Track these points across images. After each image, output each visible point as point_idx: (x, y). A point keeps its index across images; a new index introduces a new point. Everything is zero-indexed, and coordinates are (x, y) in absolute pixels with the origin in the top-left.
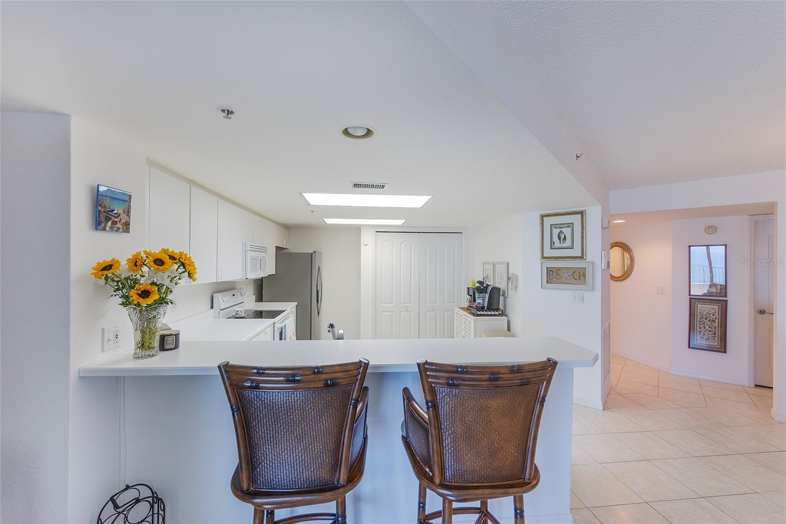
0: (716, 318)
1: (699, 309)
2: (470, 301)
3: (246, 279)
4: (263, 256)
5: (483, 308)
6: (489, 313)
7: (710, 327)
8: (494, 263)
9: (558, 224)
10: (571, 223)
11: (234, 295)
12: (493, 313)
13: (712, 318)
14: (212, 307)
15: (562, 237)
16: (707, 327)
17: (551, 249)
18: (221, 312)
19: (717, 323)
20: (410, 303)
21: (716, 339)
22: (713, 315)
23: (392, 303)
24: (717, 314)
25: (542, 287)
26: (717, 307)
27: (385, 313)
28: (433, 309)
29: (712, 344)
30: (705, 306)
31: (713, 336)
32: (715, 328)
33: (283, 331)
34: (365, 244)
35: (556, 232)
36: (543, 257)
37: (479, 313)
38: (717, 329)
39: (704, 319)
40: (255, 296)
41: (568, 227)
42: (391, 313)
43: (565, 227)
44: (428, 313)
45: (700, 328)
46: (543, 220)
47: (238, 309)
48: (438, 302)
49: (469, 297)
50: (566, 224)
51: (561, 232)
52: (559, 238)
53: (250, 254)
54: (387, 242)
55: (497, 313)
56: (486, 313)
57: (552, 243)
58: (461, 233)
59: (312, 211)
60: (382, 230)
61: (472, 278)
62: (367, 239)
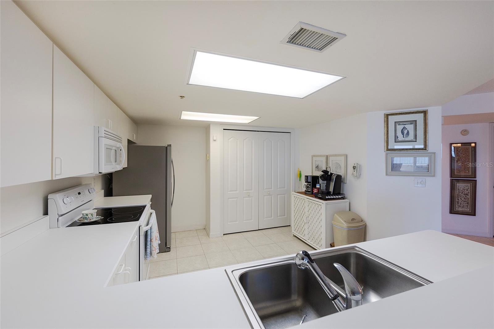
0: (469, 193)
1: (457, 186)
2: (307, 187)
3: (100, 173)
4: (118, 146)
5: (328, 193)
6: (335, 197)
7: (464, 199)
8: (327, 156)
9: (402, 122)
10: (415, 121)
11: (79, 193)
12: (337, 197)
13: (466, 192)
14: (46, 213)
15: (406, 132)
16: (463, 199)
17: (395, 142)
18: (60, 218)
19: (469, 196)
20: (252, 190)
21: (469, 206)
22: (467, 191)
23: (236, 191)
24: (469, 189)
25: (387, 175)
26: (470, 185)
27: (230, 199)
28: (269, 194)
29: (466, 210)
30: (462, 184)
31: (467, 204)
32: (468, 199)
33: (149, 233)
34: (215, 139)
35: (400, 128)
36: (388, 150)
37: (327, 197)
38: (469, 200)
39: (461, 194)
40: (103, 190)
41: (411, 124)
42: (236, 199)
43: (408, 124)
44: (265, 197)
45: (458, 200)
46: (388, 118)
47: (85, 211)
48: (273, 188)
49: (306, 184)
50: (409, 121)
51: (404, 128)
52: (403, 133)
53: (104, 141)
54: (233, 138)
55: (340, 197)
56: (332, 197)
57: (396, 137)
58: (290, 133)
59: (181, 97)
60: (228, 128)
61: (298, 168)
62: (216, 135)
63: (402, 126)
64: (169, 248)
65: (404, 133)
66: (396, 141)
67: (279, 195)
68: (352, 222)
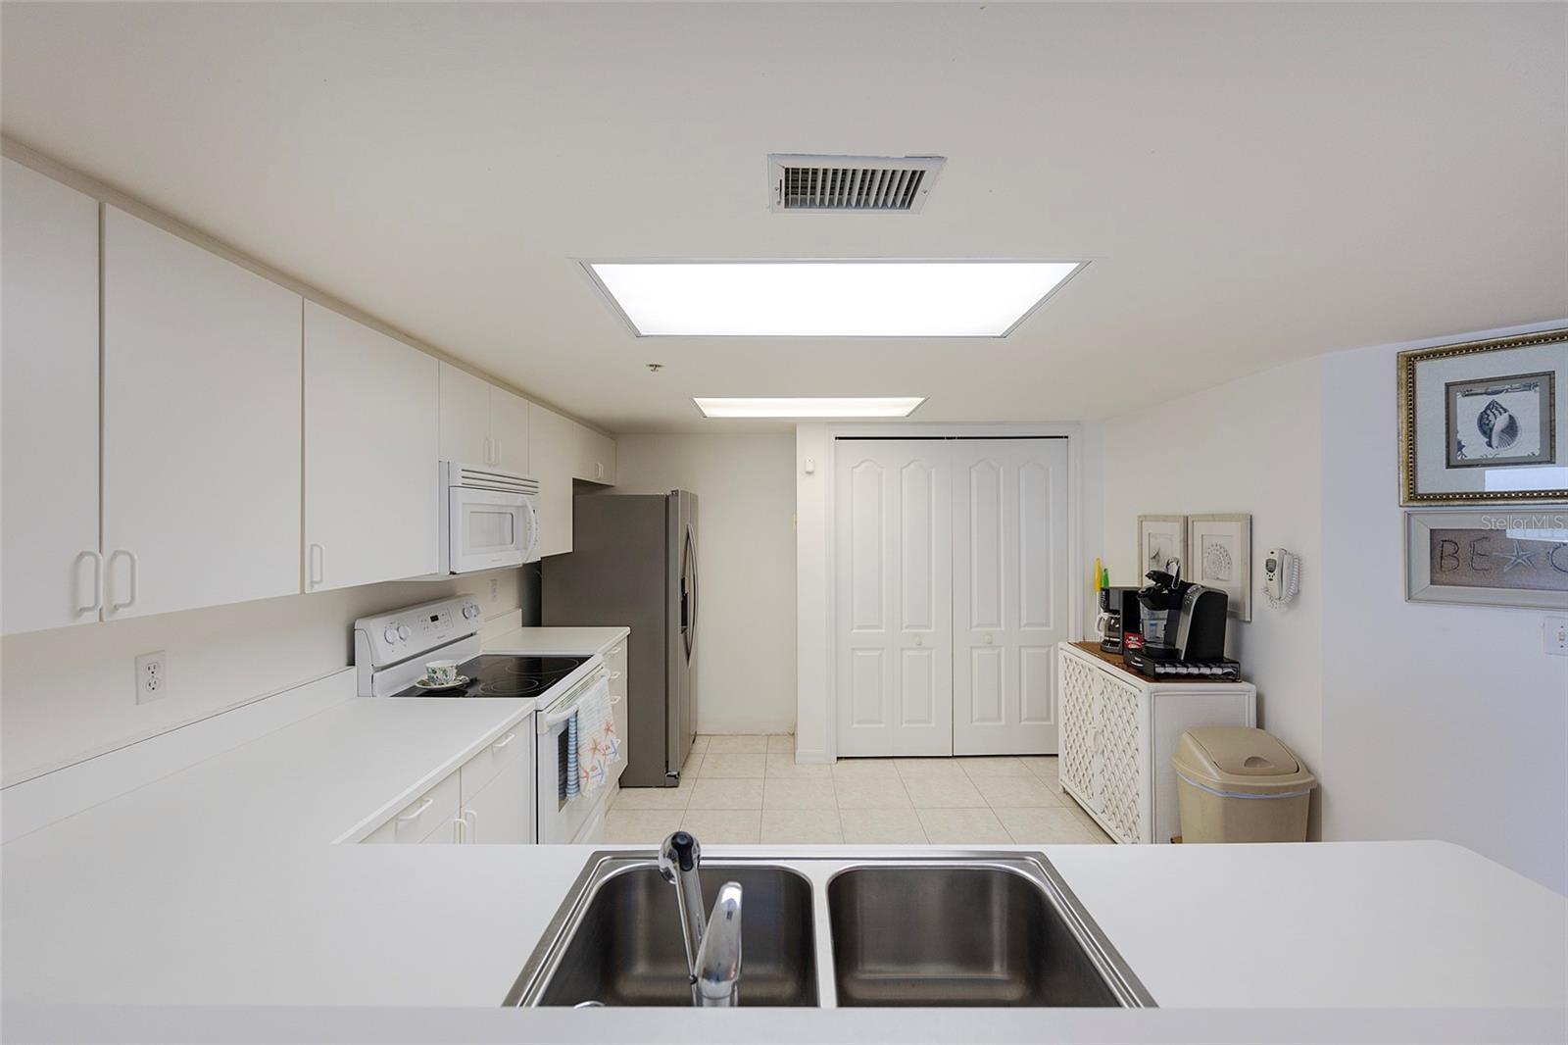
2: (1110, 628)
3: (452, 573)
4: (521, 503)
5: (1169, 656)
6: (1194, 671)
8: (1186, 519)
9: (1482, 381)
10: (1544, 374)
11: (435, 619)
12: (1206, 671)
14: (351, 662)
15: (1500, 423)
17: (1449, 466)
18: (377, 675)
20: (928, 627)
23: (878, 627)
25: (1410, 598)
27: (860, 654)
28: (990, 643)
33: (572, 730)
34: (810, 469)
35: (1469, 409)
36: (1414, 496)
37: (1160, 670)
40: (520, 610)
41: (1528, 387)
42: (876, 653)
43: (1514, 390)
44: (976, 653)
46: (1411, 373)
47: (432, 665)
48: (1002, 622)
49: (1106, 616)
50: (1515, 377)
51: (1492, 406)
52: (1485, 427)
53: (461, 496)
54: (864, 465)
55: (1218, 671)
56: (1183, 670)
57: (1454, 447)
58: (1066, 437)
59: (652, 366)
60: (850, 435)
61: (1098, 559)
62: (813, 456)
63: (1481, 402)
64: (675, 776)
65: (1491, 430)
66: (1452, 463)
67: (1024, 647)
68: (1247, 769)
